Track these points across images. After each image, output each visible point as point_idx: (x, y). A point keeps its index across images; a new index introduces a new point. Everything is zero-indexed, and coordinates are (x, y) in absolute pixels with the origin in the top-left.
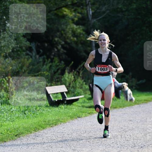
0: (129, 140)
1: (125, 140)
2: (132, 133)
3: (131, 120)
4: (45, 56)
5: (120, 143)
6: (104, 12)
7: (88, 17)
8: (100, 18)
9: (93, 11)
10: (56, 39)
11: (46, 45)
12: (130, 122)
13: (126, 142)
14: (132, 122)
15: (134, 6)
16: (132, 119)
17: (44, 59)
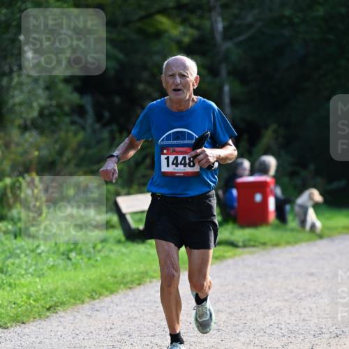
0: (308, 318)
1: (297, 319)
2: (315, 303)
3: (312, 274)
4: (115, 127)
5: (288, 326)
6: (250, 26)
7: (213, 38)
8: (242, 38)
9: (226, 23)
10: (141, 87)
11: (117, 100)
12: (311, 279)
13: (301, 324)
14: (315, 279)
15: (320, 11)
16: (314, 270)
17: (112, 132)
